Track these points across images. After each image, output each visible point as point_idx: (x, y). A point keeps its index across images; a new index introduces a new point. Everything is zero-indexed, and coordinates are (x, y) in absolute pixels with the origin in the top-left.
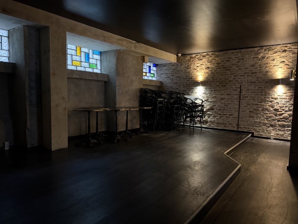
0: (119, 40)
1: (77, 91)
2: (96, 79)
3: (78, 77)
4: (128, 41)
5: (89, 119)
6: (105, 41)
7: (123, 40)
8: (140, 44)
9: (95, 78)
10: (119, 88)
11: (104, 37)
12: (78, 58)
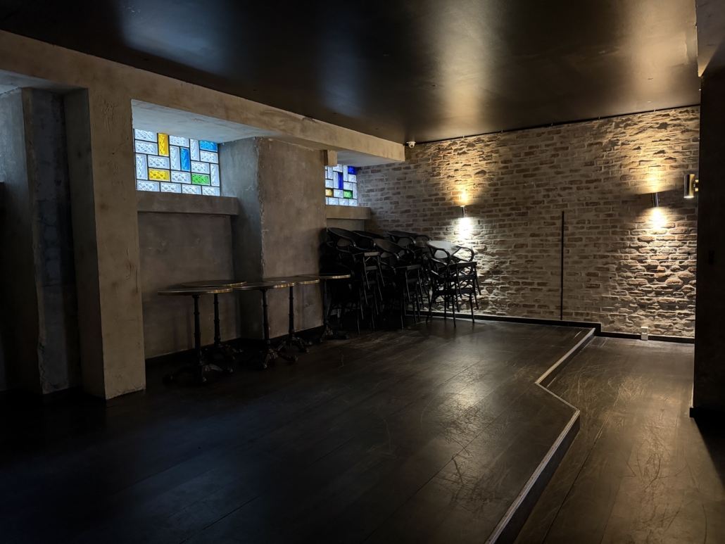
0: (263, 114)
1: (163, 245)
2: (209, 212)
3: (164, 209)
4: (286, 114)
5: (197, 314)
6: (228, 118)
7: (273, 114)
8: (314, 121)
9: (207, 210)
10: (267, 230)
11: (227, 109)
12: (162, 162)
